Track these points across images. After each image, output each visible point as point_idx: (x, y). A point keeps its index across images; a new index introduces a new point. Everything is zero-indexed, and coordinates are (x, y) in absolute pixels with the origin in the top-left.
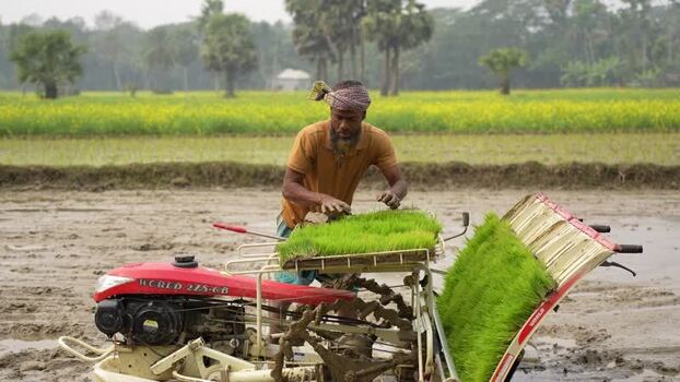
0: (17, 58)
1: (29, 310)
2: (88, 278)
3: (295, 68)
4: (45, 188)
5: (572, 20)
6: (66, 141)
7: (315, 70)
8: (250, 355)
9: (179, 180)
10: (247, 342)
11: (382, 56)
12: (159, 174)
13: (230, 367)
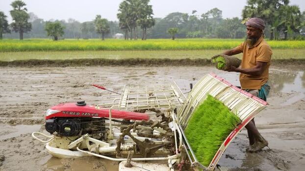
0: (47, 30)
1: (32, 113)
2: (55, 98)
3: (120, 33)
4: (48, 66)
5: (189, 21)
6: (57, 52)
7: (125, 34)
8: (107, 139)
9: (87, 64)
10: (106, 134)
11: (142, 30)
12: (82, 62)
13: (99, 146)
